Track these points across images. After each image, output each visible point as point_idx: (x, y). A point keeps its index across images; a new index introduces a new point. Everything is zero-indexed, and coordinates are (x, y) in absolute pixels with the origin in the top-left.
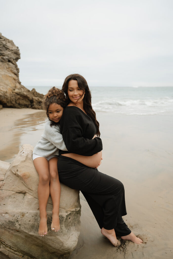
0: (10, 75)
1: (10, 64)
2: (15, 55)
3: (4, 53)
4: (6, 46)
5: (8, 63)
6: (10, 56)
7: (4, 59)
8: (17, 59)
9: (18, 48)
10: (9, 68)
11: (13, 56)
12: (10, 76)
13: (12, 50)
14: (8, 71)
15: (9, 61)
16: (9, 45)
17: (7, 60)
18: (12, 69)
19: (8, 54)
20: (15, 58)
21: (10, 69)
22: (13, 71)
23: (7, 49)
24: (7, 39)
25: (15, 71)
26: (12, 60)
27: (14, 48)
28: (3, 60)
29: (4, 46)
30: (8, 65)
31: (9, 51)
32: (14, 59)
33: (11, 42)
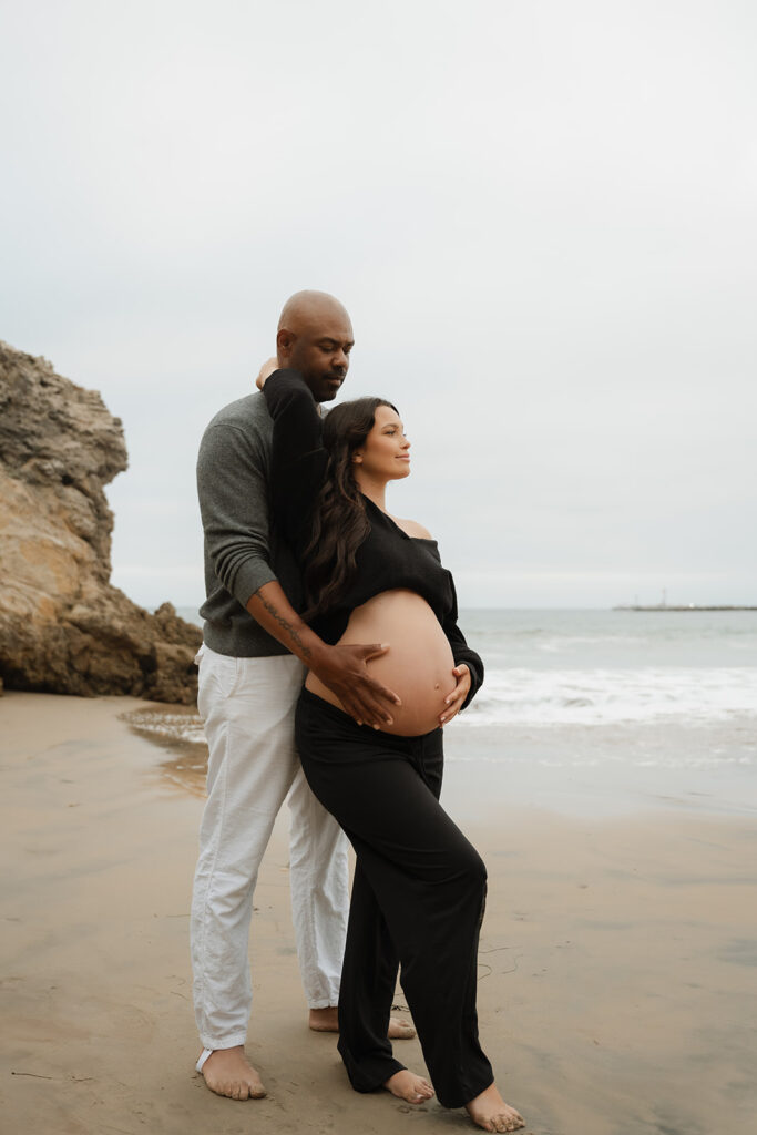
0: (59, 542)
1: (71, 493)
2: (99, 453)
3: (47, 448)
4: (62, 417)
5: (59, 487)
6: (73, 459)
7: (43, 472)
8: (108, 472)
9: (117, 422)
10: (62, 508)
11: (91, 460)
12: (56, 547)
13: (88, 433)
14: (53, 523)
15: (67, 481)
16: (76, 410)
17: (59, 478)
18: (76, 516)
19: (68, 450)
20: (94, 467)
21: (67, 514)
22: (77, 524)
23: (66, 427)
24: (75, 388)
25: (89, 524)
26: (81, 475)
27: (99, 425)
28: (40, 477)
29: (53, 416)
30: (59, 496)
31: (74, 439)
32: (89, 473)
33: (95, 402)
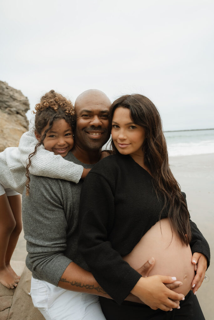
0: (19, 129)
1: (19, 116)
2: (24, 106)
3: (11, 105)
4: (13, 97)
5: (16, 115)
6: (18, 108)
7: (11, 111)
8: (26, 110)
9: (27, 98)
10: (18, 120)
11: (23, 108)
12: (19, 130)
13: (20, 101)
14: (16, 124)
15: (18, 113)
16: (16, 95)
17: (15, 112)
18: (21, 122)
19: (17, 105)
20: (24, 109)
21: (19, 122)
22: (23, 124)
23: (15, 99)
24: (15, 90)
25: (25, 124)
26: (20, 112)
27: (22, 99)
28: (10, 112)
29: (11, 97)
30: (16, 117)
31: (17, 102)
32: (23, 111)
33: (19, 92)
